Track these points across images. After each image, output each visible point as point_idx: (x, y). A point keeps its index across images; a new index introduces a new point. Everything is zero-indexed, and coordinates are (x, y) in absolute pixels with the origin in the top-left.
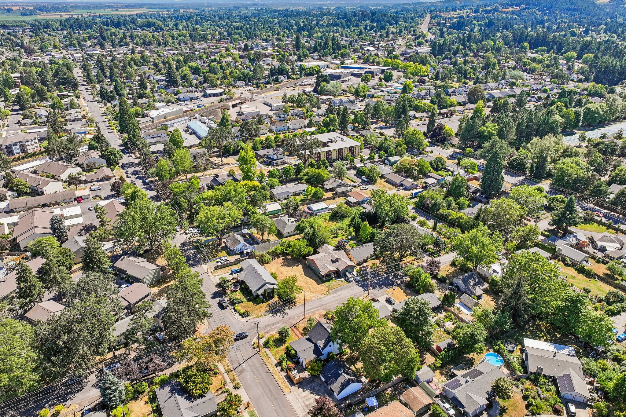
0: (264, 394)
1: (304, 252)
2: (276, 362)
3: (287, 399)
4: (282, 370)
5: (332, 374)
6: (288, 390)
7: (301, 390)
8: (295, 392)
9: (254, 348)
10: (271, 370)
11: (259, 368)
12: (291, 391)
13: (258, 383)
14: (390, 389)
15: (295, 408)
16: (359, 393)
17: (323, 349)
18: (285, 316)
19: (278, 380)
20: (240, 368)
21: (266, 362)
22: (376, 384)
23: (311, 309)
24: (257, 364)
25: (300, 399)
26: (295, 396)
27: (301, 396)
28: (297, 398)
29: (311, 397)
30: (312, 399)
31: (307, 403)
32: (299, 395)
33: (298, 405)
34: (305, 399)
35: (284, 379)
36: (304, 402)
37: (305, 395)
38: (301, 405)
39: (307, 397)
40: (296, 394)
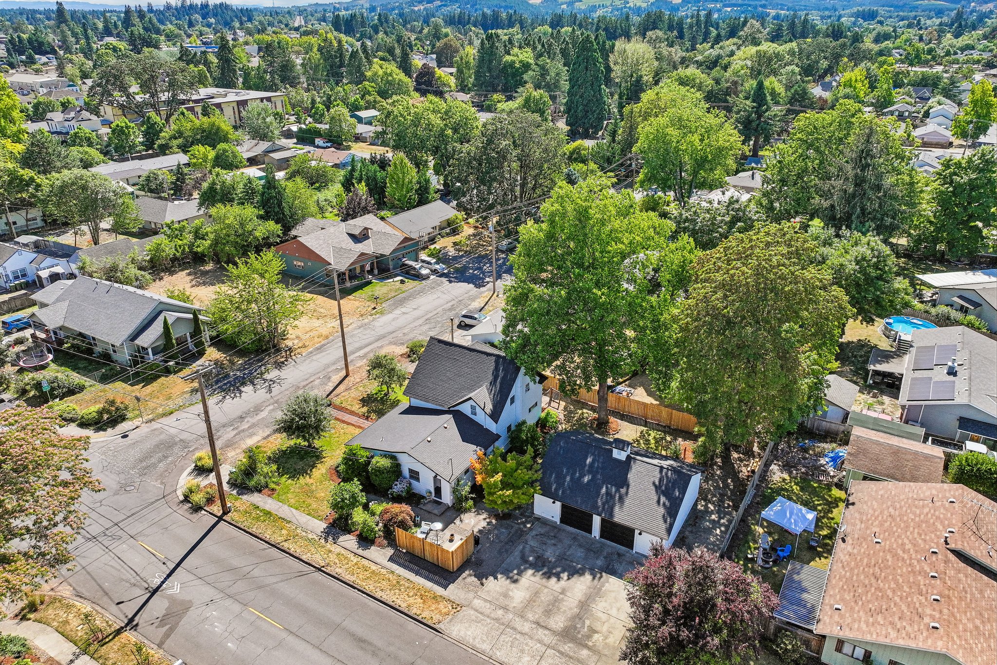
2: (322, 526)
3: (458, 643)
4: (366, 540)
5: (592, 470)
6: (443, 607)
7: (495, 585)
8: (477, 603)
9: (197, 509)
10: (318, 559)
11: (256, 572)
12: (457, 606)
13: (284, 635)
14: (774, 467)
16: (706, 511)
18: (276, 389)
19: (369, 587)
20: (158, 605)
21: (277, 539)
22: (720, 468)
24: (236, 562)
25: (517, 619)
26: (489, 621)
27: (514, 607)
28: (503, 624)
29: (556, 594)
30: (566, 598)
31: (558, 622)
32: (505, 608)
33: (527, 648)
34: (540, 611)
35: (393, 572)
36: (546, 628)
37: (528, 596)
38: (539, 645)
39: (542, 601)
40: (488, 612)
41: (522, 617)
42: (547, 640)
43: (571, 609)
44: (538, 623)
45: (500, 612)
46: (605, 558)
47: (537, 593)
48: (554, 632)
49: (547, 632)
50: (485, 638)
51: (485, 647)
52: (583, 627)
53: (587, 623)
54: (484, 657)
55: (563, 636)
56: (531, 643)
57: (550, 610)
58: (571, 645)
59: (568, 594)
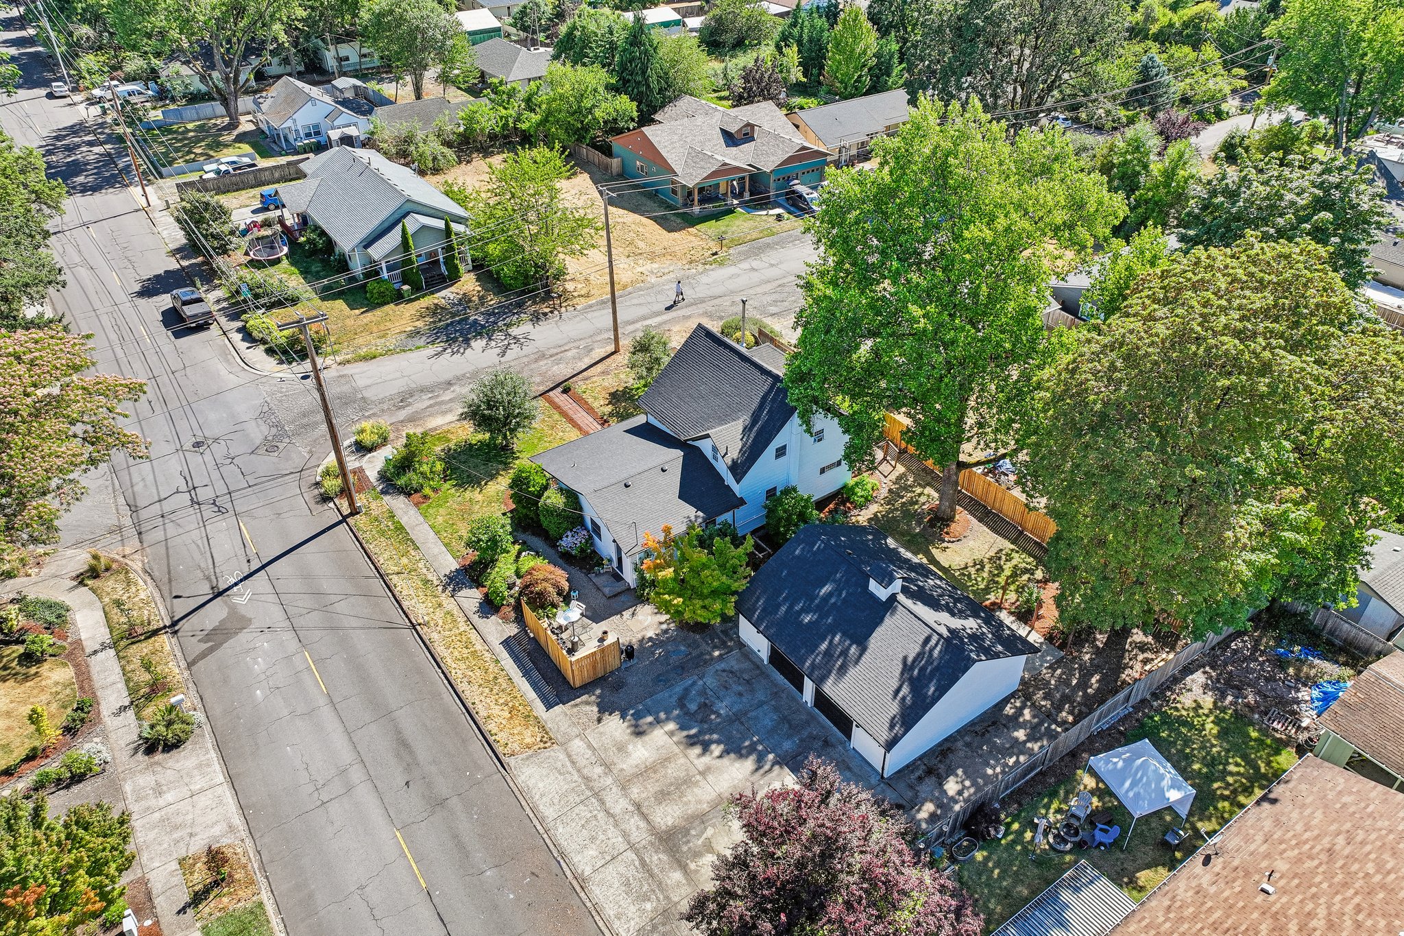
0: (356, 774)
1: (598, 113)
2: (454, 565)
3: (517, 795)
4: (490, 606)
5: (822, 608)
6: (530, 735)
7: (615, 726)
8: (577, 745)
9: (325, 499)
10: (420, 608)
11: (341, 607)
12: (548, 740)
13: (322, 701)
14: (1198, 678)
15: (584, 860)
16: (1014, 721)
17: (739, 470)
18: (514, 352)
19: (457, 671)
20: (215, 614)
21: (389, 567)
23: (645, 318)
24: (326, 586)
25: (614, 789)
26: (576, 777)
27: (622, 770)
28: (591, 789)
29: (693, 771)
30: (703, 783)
31: (667, 816)
32: (608, 767)
33: (602, 837)
34: (652, 787)
35: (497, 661)
36: (645, 817)
37: (651, 760)
38: (620, 839)
39: (665, 776)
40: (582, 762)
41: (623, 788)
42: (635, 837)
43: (699, 802)
44: (638, 806)
45: (599, 770)
46: (802, 740)
47: (668, 759)
48: (652, 829)
49: (642, 824)
50: (556, 801)
51: (549, 813)
52: (699, 836)
53: (710, 832)
54: (539, 827)
55: (661, 839)
56: (612, 832)
57: (669, 793)
58: (664, 857)
59: (710, 778)
